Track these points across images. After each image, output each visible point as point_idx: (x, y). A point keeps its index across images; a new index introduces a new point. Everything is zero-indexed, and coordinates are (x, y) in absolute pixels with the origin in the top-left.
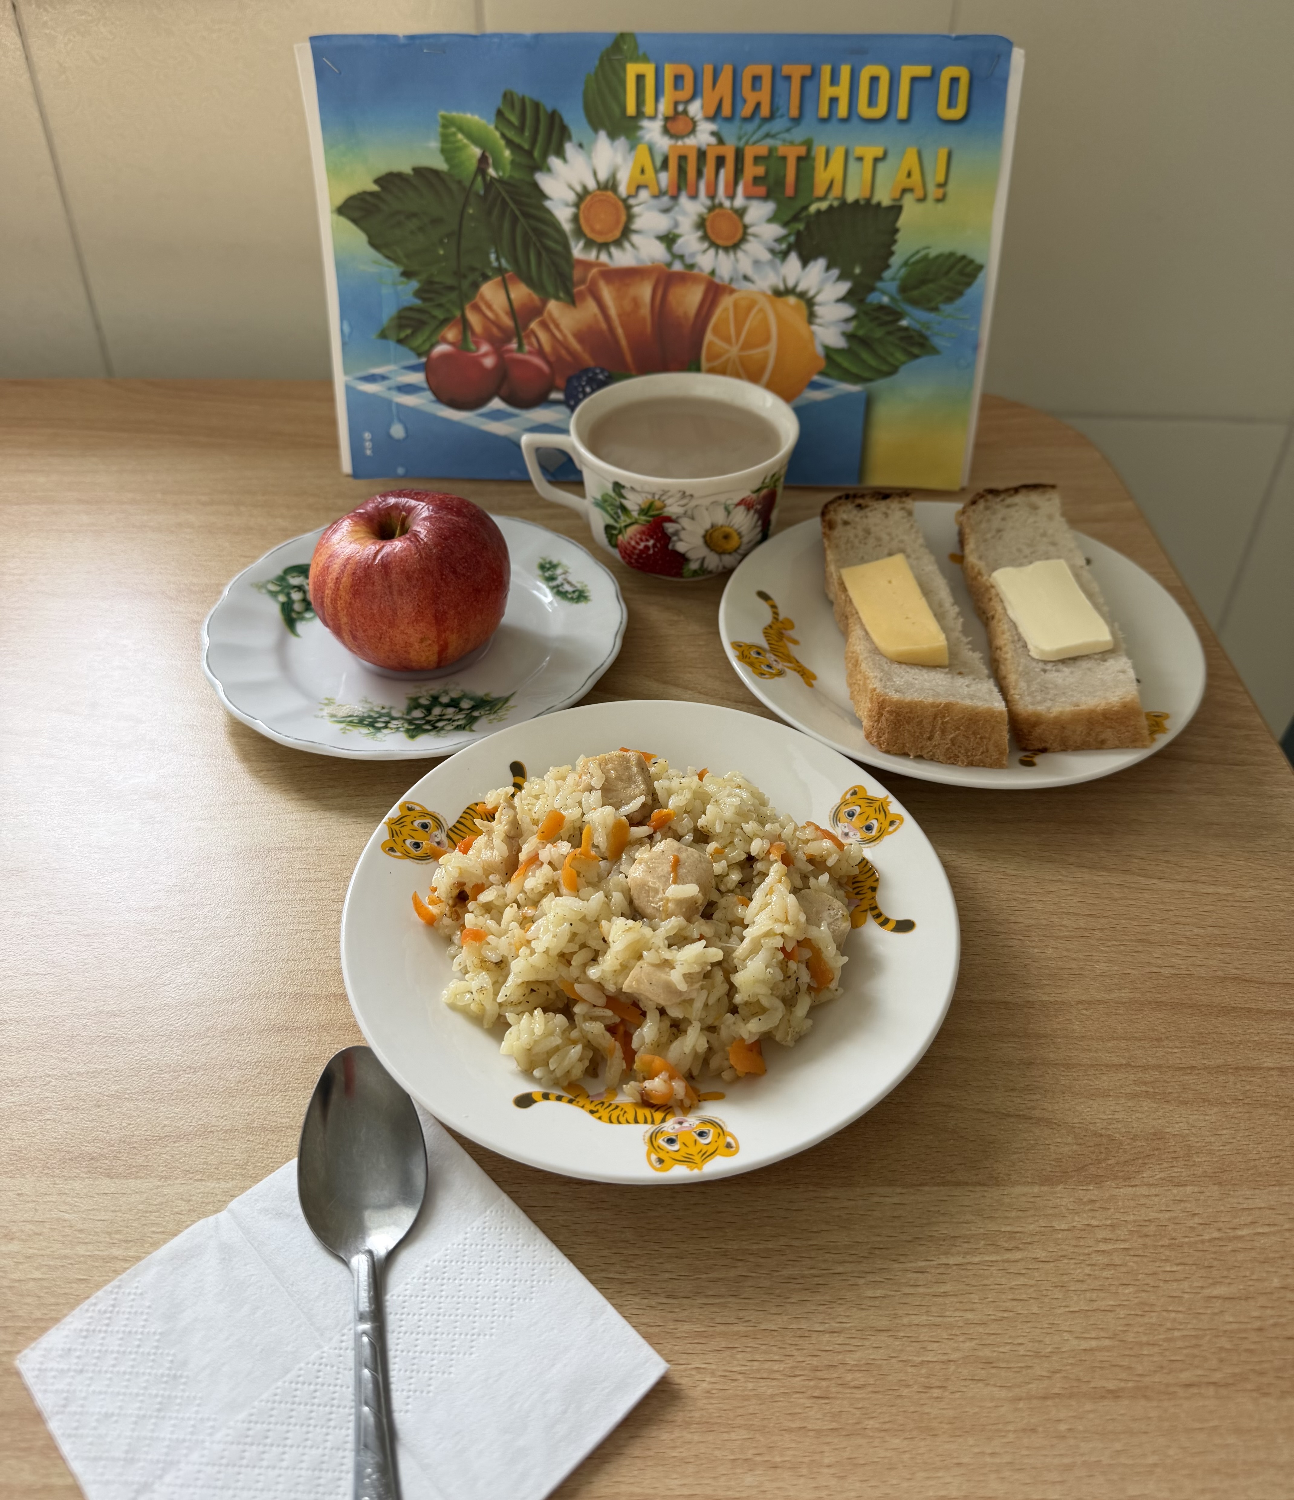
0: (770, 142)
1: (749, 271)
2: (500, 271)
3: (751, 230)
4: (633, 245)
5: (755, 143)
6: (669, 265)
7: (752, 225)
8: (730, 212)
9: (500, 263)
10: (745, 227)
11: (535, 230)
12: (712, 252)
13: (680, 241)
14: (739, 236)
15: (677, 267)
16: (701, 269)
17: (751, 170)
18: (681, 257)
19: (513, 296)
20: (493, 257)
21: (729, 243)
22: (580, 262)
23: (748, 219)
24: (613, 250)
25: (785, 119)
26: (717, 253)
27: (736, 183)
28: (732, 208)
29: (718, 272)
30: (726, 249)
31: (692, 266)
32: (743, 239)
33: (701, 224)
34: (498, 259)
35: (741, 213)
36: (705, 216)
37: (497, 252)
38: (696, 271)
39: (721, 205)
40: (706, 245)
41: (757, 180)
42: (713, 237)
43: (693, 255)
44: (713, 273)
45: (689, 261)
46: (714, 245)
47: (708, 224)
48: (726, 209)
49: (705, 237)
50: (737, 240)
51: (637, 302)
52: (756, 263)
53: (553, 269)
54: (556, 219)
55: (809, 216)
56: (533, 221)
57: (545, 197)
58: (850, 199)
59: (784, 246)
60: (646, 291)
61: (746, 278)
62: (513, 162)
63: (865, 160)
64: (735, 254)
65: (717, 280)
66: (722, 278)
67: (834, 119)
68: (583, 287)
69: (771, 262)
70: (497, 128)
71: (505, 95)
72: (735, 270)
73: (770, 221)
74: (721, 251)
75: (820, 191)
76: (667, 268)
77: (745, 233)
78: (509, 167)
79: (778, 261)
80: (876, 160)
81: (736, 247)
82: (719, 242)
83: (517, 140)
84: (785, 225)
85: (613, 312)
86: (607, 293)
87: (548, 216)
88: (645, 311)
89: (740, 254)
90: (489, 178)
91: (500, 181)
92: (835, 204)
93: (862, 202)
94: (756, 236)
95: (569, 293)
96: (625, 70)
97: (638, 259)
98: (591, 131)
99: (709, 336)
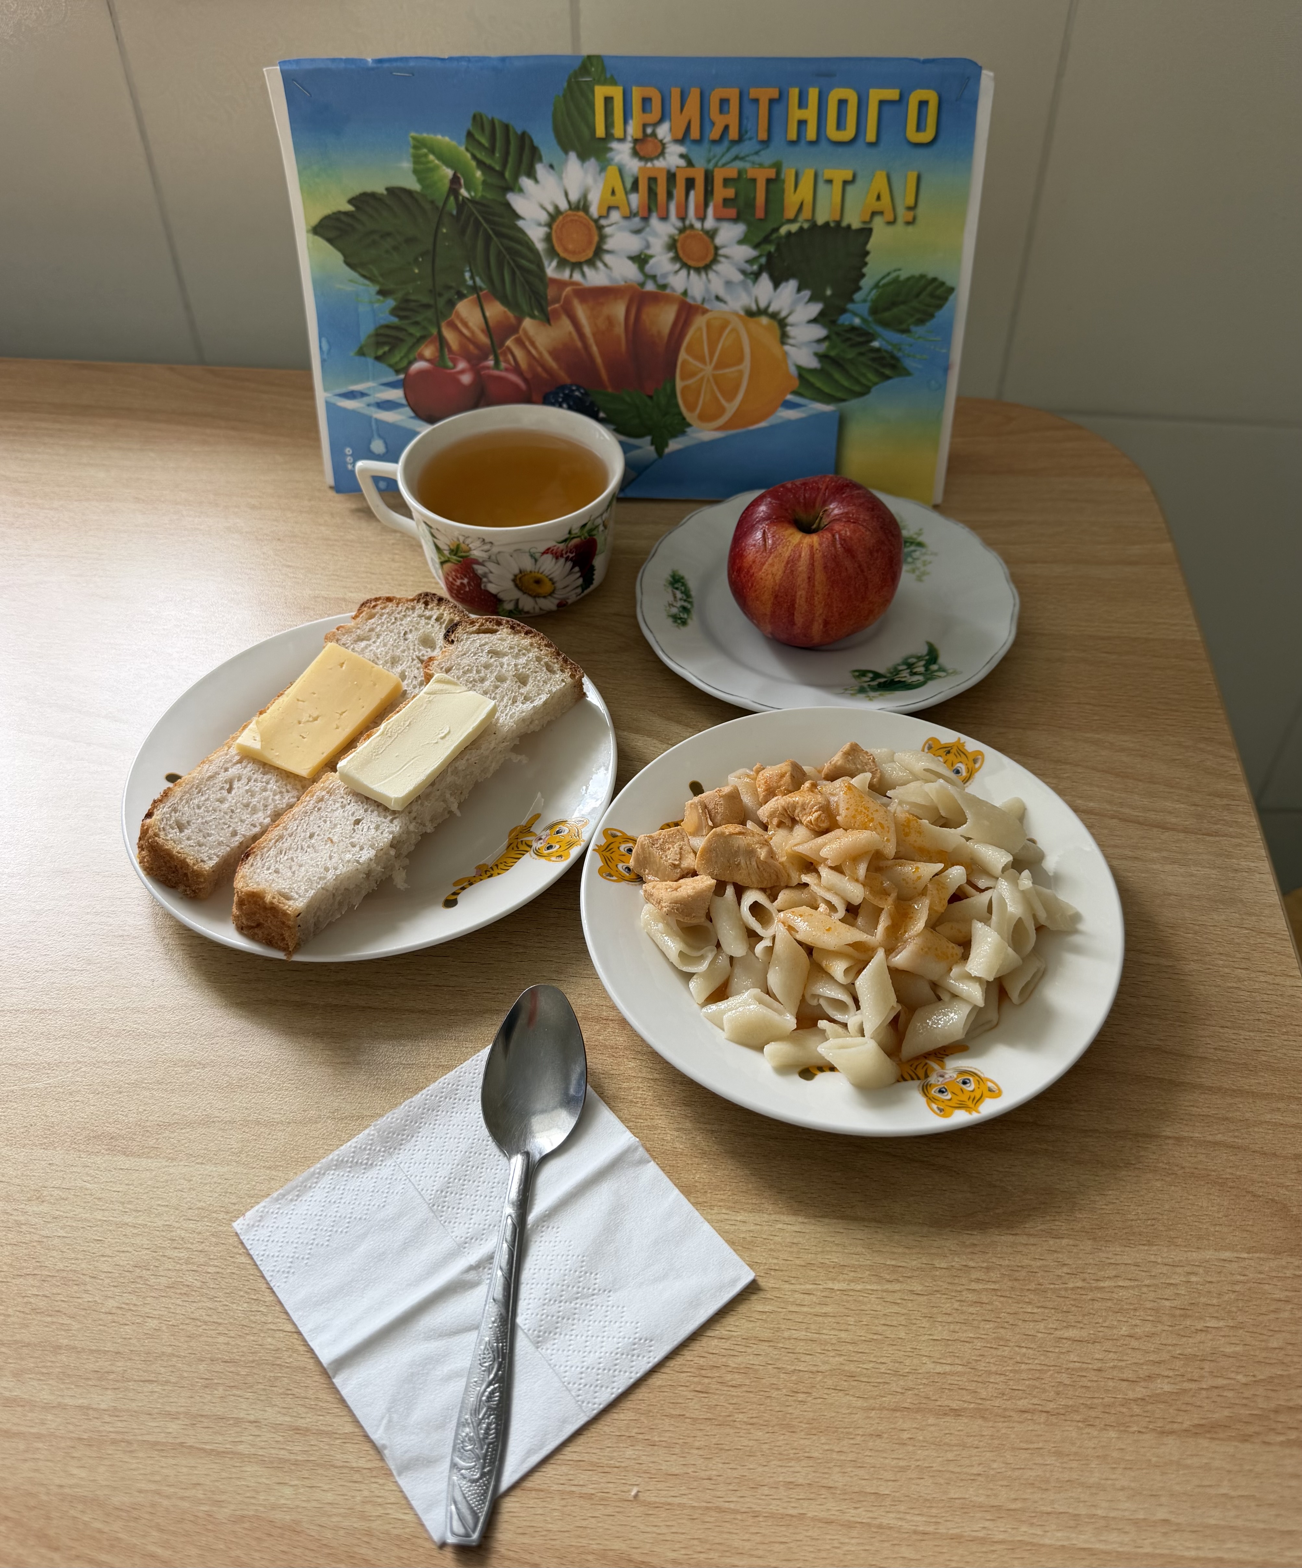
0: (738, 164)
1: (722, 293)
2: (474, 289)
3: (721, 252)
4: (606, 265)
5: (723, 165)
6: (642, 285)
7: (723, 247)
8: (700, 233)
9: (474, 282)
10: (717, 248)
11: (508, 249)
12: (684, 272)
13: (652, 262)
14: (710, 257)
15: (650, 287)
16: (673, 289)
17: (720, 192)
18: (654, 278)
19: (487, 313)
20: (467, 275)
21: (701, 264)
22: (554, 281)
23: (719, 241)
24: (586, 269)
25: (754, 140)
26: (689, 274)
27: (706, 205)
28: (703, 229)
29: (690, 292)
30: (698, 270)
31: (664, 287)
32: (715, 261)
33: (672, 245)
34: (472, 277)
35: (712, 234)
36: (676, 237)
37: (471, 270)
38: (668, 291)
39: (691, 227)
40: (678, 266)
41: (726, 202)
42: (685, 259)
43: (665, 276)
44: (685, 293)
45: (661, 281)
46: (684, 265)
47: (679, 245)
48: (697, 230)
49: (676, 258)
50: (708, 261)
51: (610, 321)
52: (728, 283)
53: (527, 287)
54: (529, 239)
55: (780, 238)
56: (506, 241)
57: (518, 217)
58: (820, 221)
59: (755, 267)
60: (619, 310)
61: (718, 298)
62: (484, 183)
63: (835, 182)
64: (707, 275)
65: (689, 300)
66: (694, 298)
67: (803, 142)
68: (557, 305)
69: (743, 283)
70: (467, 150)
71: (474, 117)
72: (707, 290)
73: (741, 242)
74: (692, 272)
75: (790, 213)
76: (639, 288)
77: (716, 254)
78: (480, 188)
79: (749, 282)
80: (845, 183)
81: (707, 268)
82: (690, 263)
83: (488, 161)
84: (756, 246)
85: (587, 330)
86: (581, 312)
87: (521, 236)
88: (620, 330)
89: (712, 275)
90: (461, 198)
91: (473, 201)
92: (806, 226)
93: (832, 225)
94: (726, 257)
95: (543, 311)
96: (592, 92)
97: (610, 278)
98: (561, 152)
99: (683, 355)
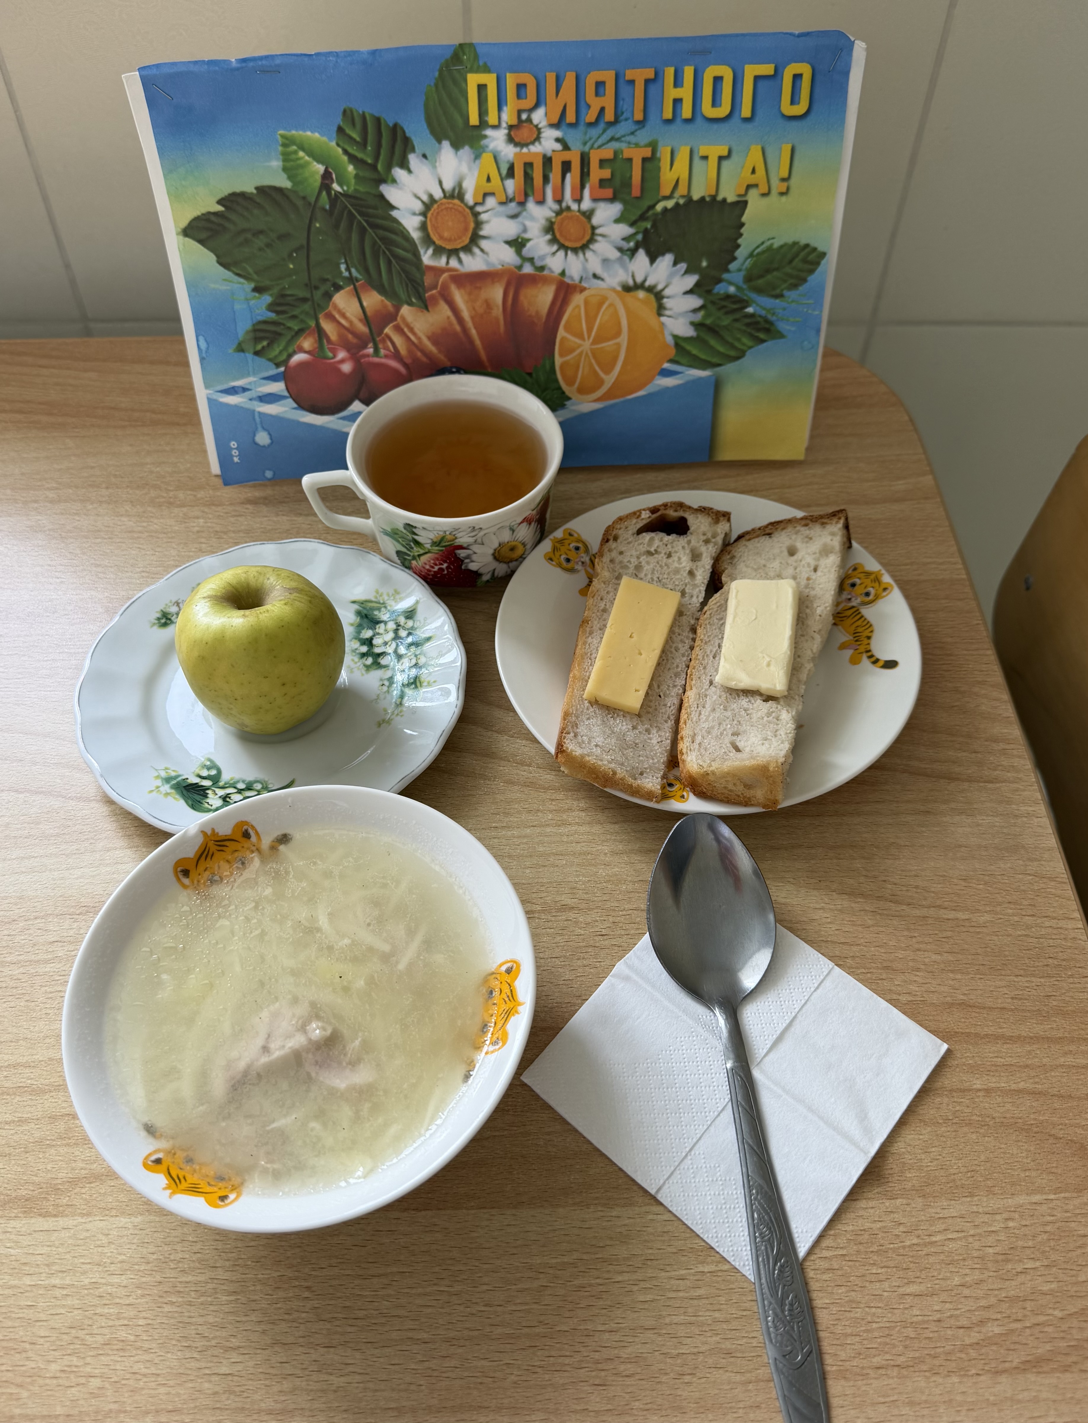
0: (615, 145)
1: (600, 271)
2: (351, 280)
3: (598, 231)
4: (482, 250)
5: (600, 147)
6: (520, 267)
7: (600, 226)
8: (578, 214)
9: (350, 273)
10: (593, 228)
11: (383, 239)
12: (561, 253)
13: (529, 245)
14: (587, 237)
15: (528, 269)
16: (552, 272)
17: (597, 173)
18: (531, 260)
19: (365, 303)
20: (343, 267)
21: (578, 245)
22: (430, 268)
23: (596, 220)
24: (463, 255)
25: (629, 122)
26: (566, 254)
27: (582, 187)
28: (579, 211)
29: (568, 273)
30: (576, 250)
31: (542, 268)
32: (592, 240)
33: (550, 228)
34: (348, 269)
35: (588, 215)
36: (553, 220)
37: (347, 262)
38: (546, 272)
39: (568, 209)
40: (555, 247)
41: (603, 183)
42: (562, 240)
43: (543, 257)
44: (563, 273)
45: (539, 263)
46: (562, 246)
47: (556, 227)
48: (573, 212)
49: (554, 240)
50: (585, 241)
51: (488, 304)
52: (606, 261)
53: (404, 276)
54: (405, 228)
55: (657, 215)
56: (382, 232)
57: (392, 207)
58: (696, 196)
59: (632, 244)
60: (497, 293)
61: (596, 276)
62: (357, 176)
63: (710, 159)
64: (584, 254)
65: (567, 280)
66: (572, 278)
67: (679, 120)
68: (434, 292)
69: (620, 260)
70: (338, 144)
71: (345, 112)
72: (585, 269)
73: (618, 221)
74: (570, 253)
75: (666, 190)
76: (517, 271)
77: (593, 234)
78: (353, 181)
79: (626, 259)
80: (721, 158)
81: (585, 247)
82: (568, 244)
83: (360, 155)
84: (632, 224)
85: (466, 315)
86: (459, 297)
87: (396, 225)
88: (498, 312)
89: (589, 254)
90: (333, 192)
91: (345, 195)
92: (683, 201)
93: (708, 199)
94: (604, 236)
95: (421, 298)
96: (466, 81)
97: (488, 263)
98: (434, 141)
99: (561, 333)
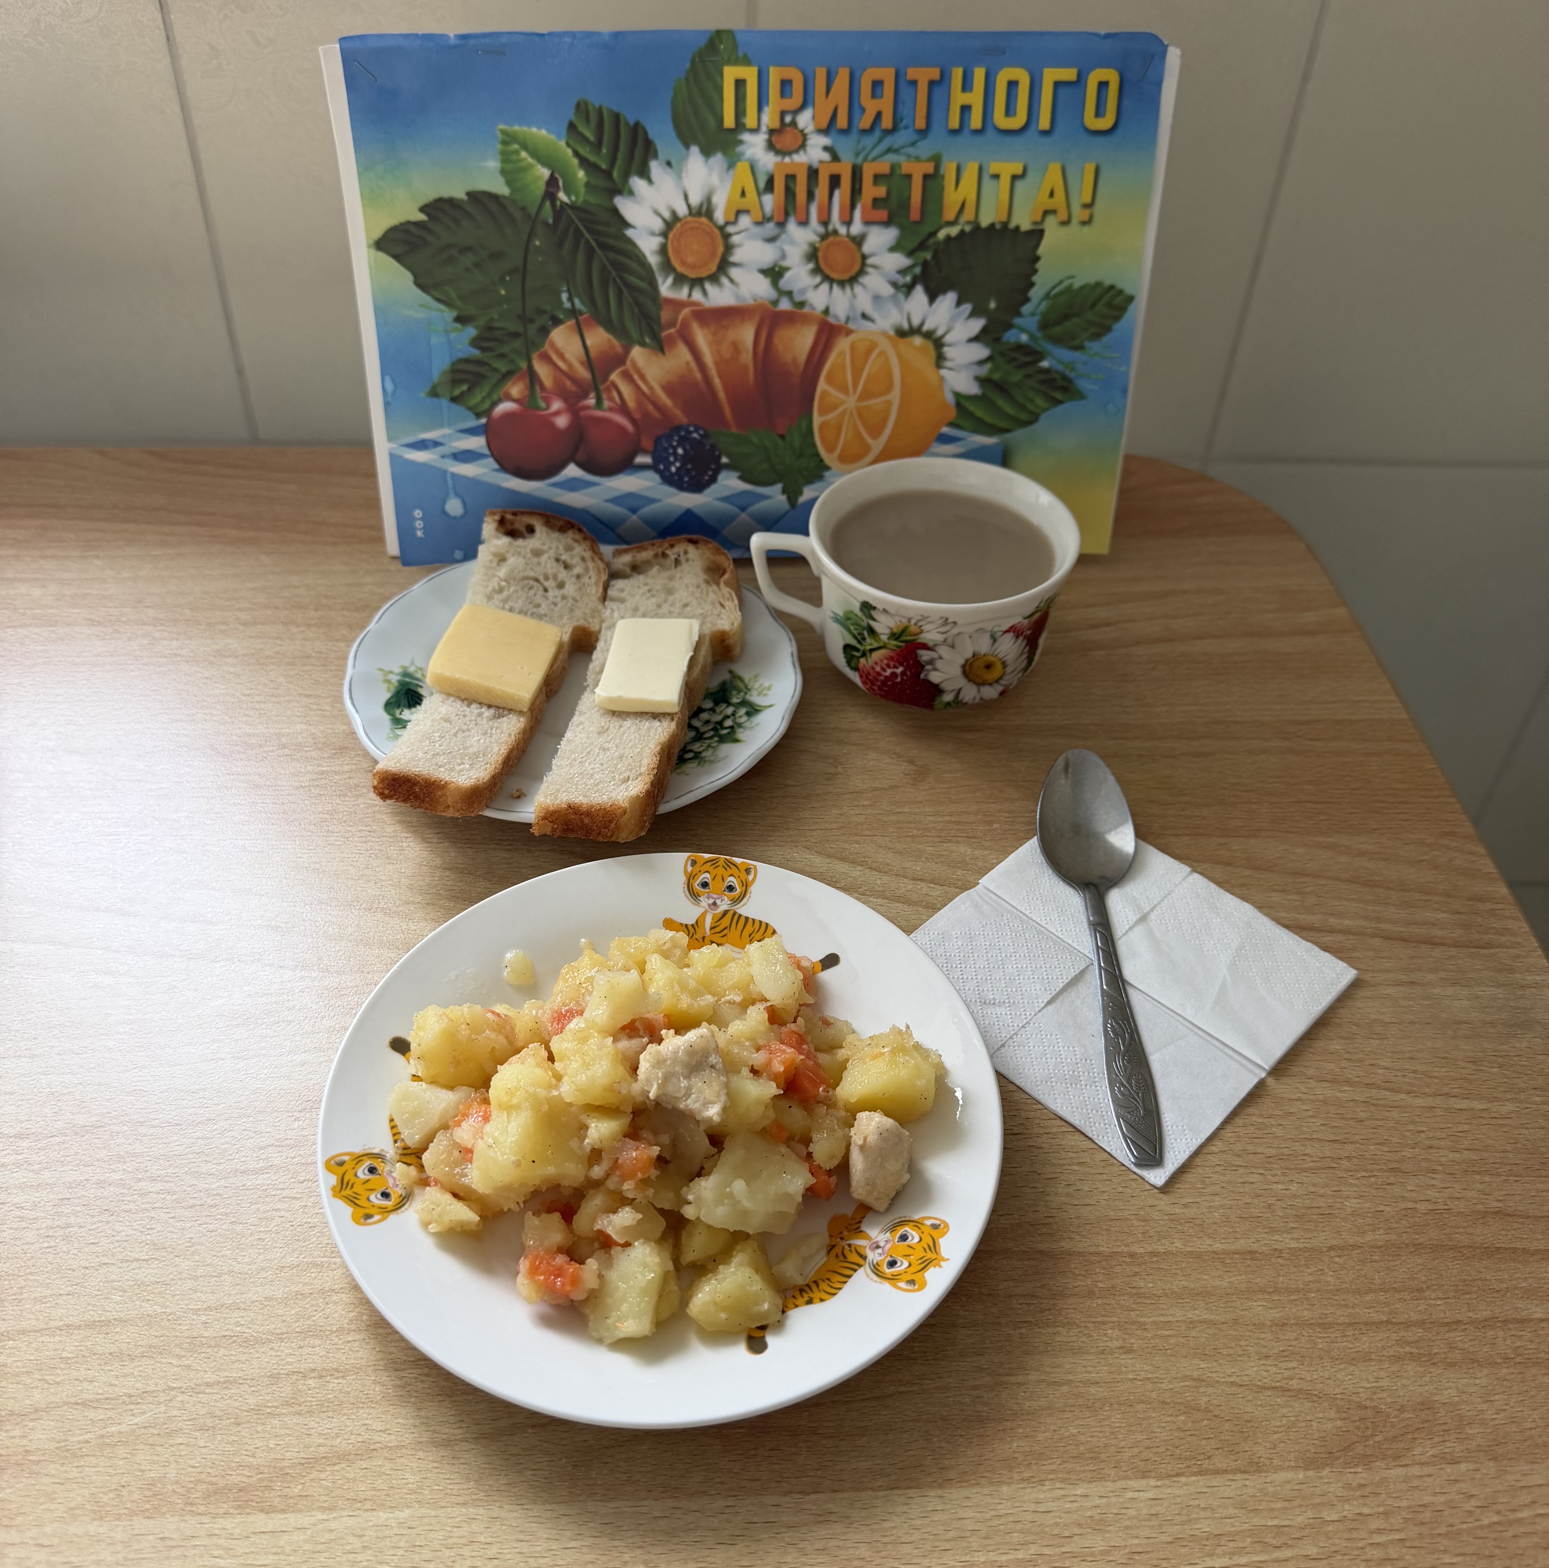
0: (892, 158)
1: (869, 310)
2: (573, 313)
3: (870, 261)
4: (732, 281)
5: (874, 159)
6: (775, 303)
7: (872, 255)
8: (846, 239)
9: (573, 304)
10: (864, 257)
11: (614, 263)
12: (825, 287)
13: (788, 275)
14: (857, 268)
15: (785, 305)
16: (813, 309)
17: (870, 191)
18: (789, 294)
19: (589, 343)
20: (564, 296)
21: (846, 277)
22: (669, 301)
23: (867, 248)
24: (708, 286)
25: (911, 129)
26: (831, 288)
27: (853, 207)
28: (848, 235)
29: (832, 310)
30: (842, 284)
31: (802, 304)
32: (862, 272)
33: (813, 255)
34: (570, 299)
35: (859, 241)
36: (818, 245)
37: (569, 291)
38: (806, 310)
39: (835, 232)
40: (818, 279)
41: (877, 202)
42: (827, 271)
43: (803, 291)
44: (826, 311)
45: (798, 298)
46: (827, 278)
47: (820, 254)
48: (842, 236)
49: (817, 270)
50: (853, 272)
51: (736, 347)
52: (877, 298)
53: (636, 309)
54: (640, 251)
55: (938, 243)
56: (611, 255)
57: (627, 225)
58: (985, 222)
59: (908, 279)
60: (746, 334)
61: (864, 316)
62: (587, 185)
63: (1002, 178)
64: (852, 289)
65: (831, 320)
66: (836, 317)
67: (966, 130)
68: (672, 331)
69: (893, 297)
70: (568, 145)
71: (578, 105)
72: (852, 307)
73: (893, 249)
74: (835, 286)
75: (950, 215)
76: (771, 307)
77: (864, 264)
78: (582, 190)
79: (901, 296)
80: (1014, 178)
81: (853, 280)
82: (833, 275)
83: (592, 158)
84: (910, 254)
85: (709, 359)
86: (701, 337)
87: (630, 247)
88: (747, 358)
89: (858, 289)
90: (558, 203)
91: (573, 207)
92: (968, 228)
93: (998, 226)
94: (875, 267)
95: (655, 337)
96: (721, 74)
97: (737, 296)
98: (679, 146)
99: (822, 385)
